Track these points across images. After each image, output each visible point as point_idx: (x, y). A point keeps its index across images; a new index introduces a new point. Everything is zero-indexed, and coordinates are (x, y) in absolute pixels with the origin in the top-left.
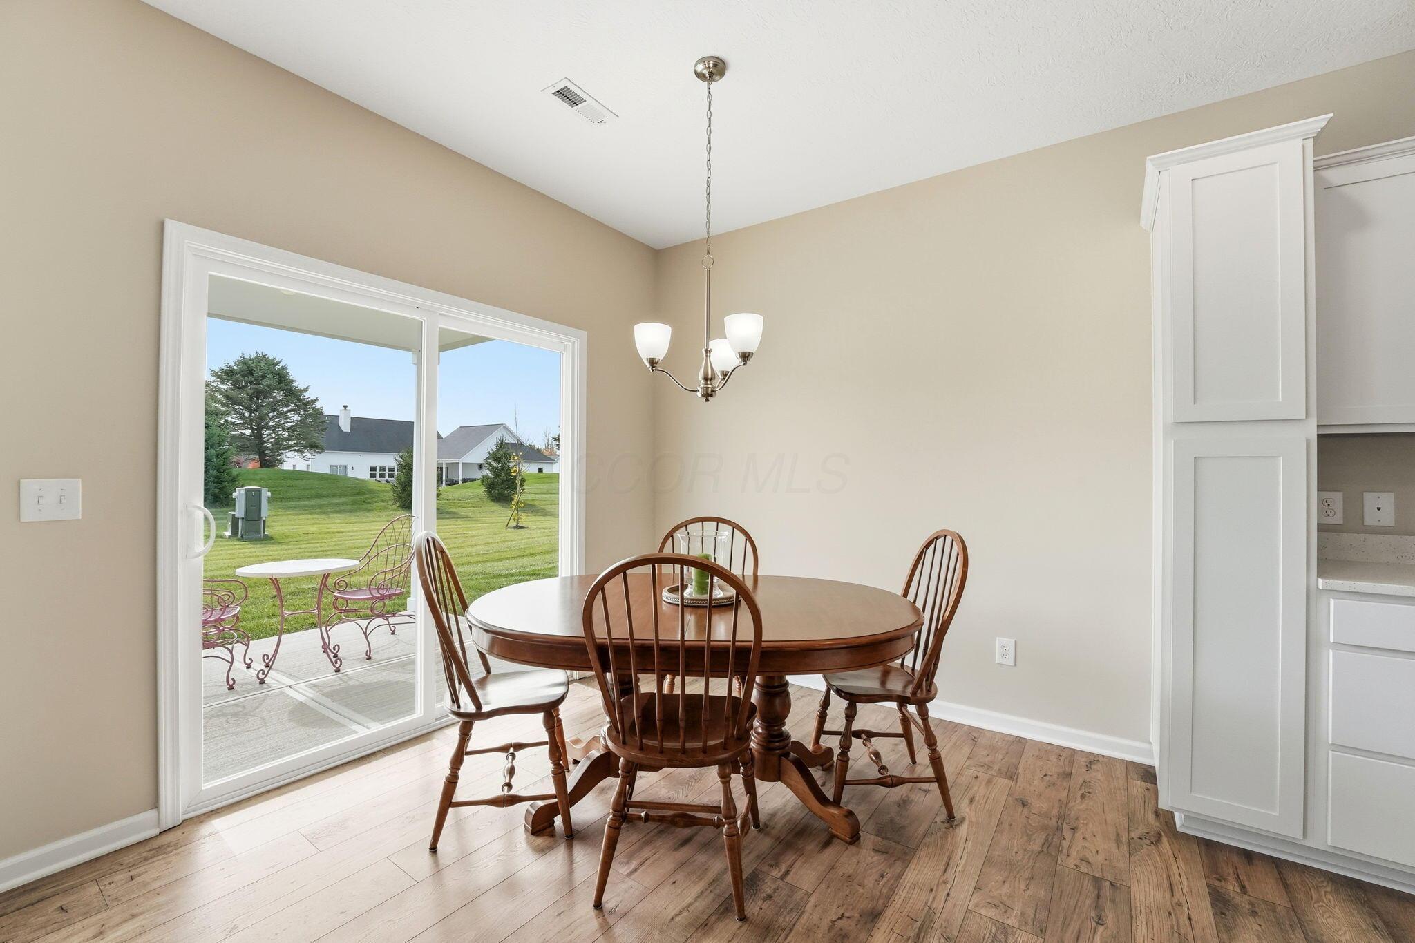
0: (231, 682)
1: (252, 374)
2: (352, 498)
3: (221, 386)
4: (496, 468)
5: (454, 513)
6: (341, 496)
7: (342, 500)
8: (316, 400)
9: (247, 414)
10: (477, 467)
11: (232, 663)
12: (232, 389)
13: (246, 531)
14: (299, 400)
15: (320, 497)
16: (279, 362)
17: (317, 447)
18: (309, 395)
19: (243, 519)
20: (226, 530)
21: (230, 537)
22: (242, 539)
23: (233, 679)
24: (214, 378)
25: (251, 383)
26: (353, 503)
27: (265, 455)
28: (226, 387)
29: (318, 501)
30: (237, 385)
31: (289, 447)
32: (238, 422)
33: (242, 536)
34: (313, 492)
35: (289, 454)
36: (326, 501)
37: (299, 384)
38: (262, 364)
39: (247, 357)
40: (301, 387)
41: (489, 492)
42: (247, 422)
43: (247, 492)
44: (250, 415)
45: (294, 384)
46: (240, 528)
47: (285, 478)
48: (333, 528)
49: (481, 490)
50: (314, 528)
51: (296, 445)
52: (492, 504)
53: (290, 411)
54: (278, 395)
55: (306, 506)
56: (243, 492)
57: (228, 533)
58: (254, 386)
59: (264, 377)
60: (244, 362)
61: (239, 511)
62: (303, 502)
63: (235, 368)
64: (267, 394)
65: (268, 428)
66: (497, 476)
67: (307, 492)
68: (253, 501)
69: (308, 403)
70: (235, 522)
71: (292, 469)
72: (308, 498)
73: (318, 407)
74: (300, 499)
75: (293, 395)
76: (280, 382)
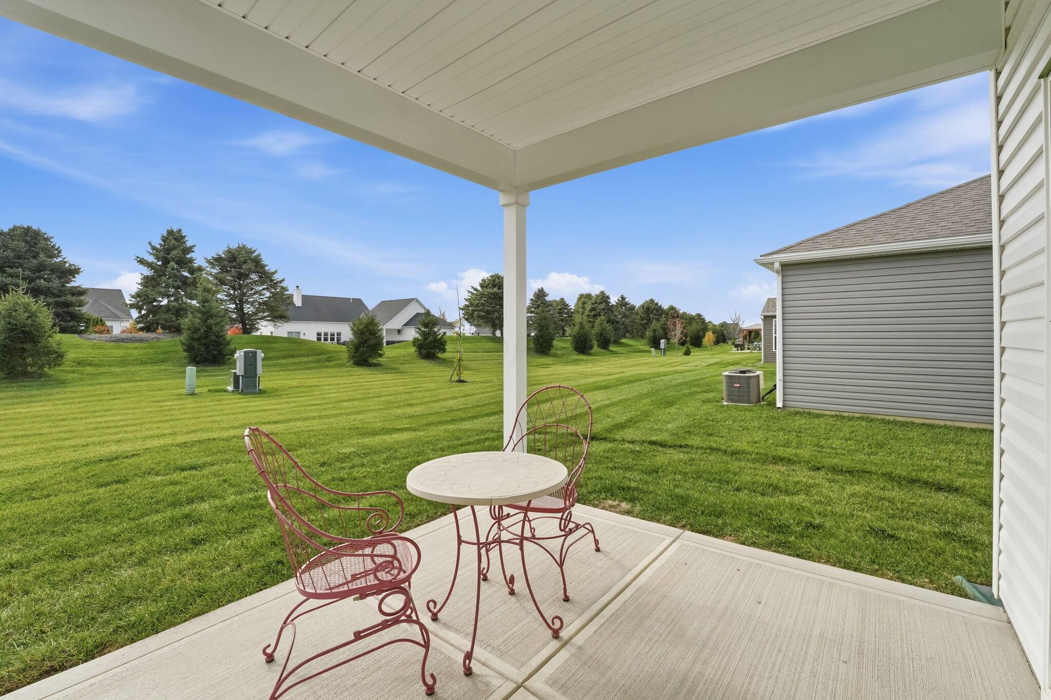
0: (430, 681)
1: (235, 260)
2: (316, 357)
3: (212, 270)
4: (424, 332)
5: (397, 369)
6: (308, 356)
7: (310, 359)
8: (283, 280)
9: (232, 292)
10: (396, 332)
11: (426, 645)
12: (220, 273)
13: (245, 386)
14: (272, 281)
15: (293, 356)
16: (255, 251)
17: (285, 317)
18: (277, 277)
19: (242, 376)
20: (228, 384)
21: (233, 391)
22: (242, 393)
23: (432, 676)
24: (207, 265)
25: (235, 268)
26: (318, 361)
27: (246, 324)
28: (216, 271)
29: (291, 360)
30: (224, 270)
31: (263, 318)
32: (226, 298)
33: (242, 391)
34: (286, 352)
35: (264, 323)
36: (297, 360)
37: (270, 268)
38: (243, 252)
39: (231, 247)
40: (272, 270)
41: (420, 352)
42: (232, 299)
43: (246, 353)
44: (234, 293)
45: (267, 268)
46: (241, 384)
47: (264, 342)
48: (309, 382)
49: (413, 350)
50: (294, 383)
51: (268, 316)
52: (423, 361)
53: (264, 289)
54: (254, 277)
55: (281, 365)
56: (242, 354)
57: (230, 388)
58: (238, 270)
59: (245, 262)
60: (229, 251)
61: (239, 370)
62: (279, 361)
63: (223, 256)
64: (247, 276)
65: (248, 302)
66: (425, 339)
67: (282, 353)
68: (250, 361)
69: (277, 283)
70: (236, 378)
71: (270, 334)
72: (284, 358)
73: (285, 286)
74: (278, 358)
75: (266, 277)
76: (256, 266)
